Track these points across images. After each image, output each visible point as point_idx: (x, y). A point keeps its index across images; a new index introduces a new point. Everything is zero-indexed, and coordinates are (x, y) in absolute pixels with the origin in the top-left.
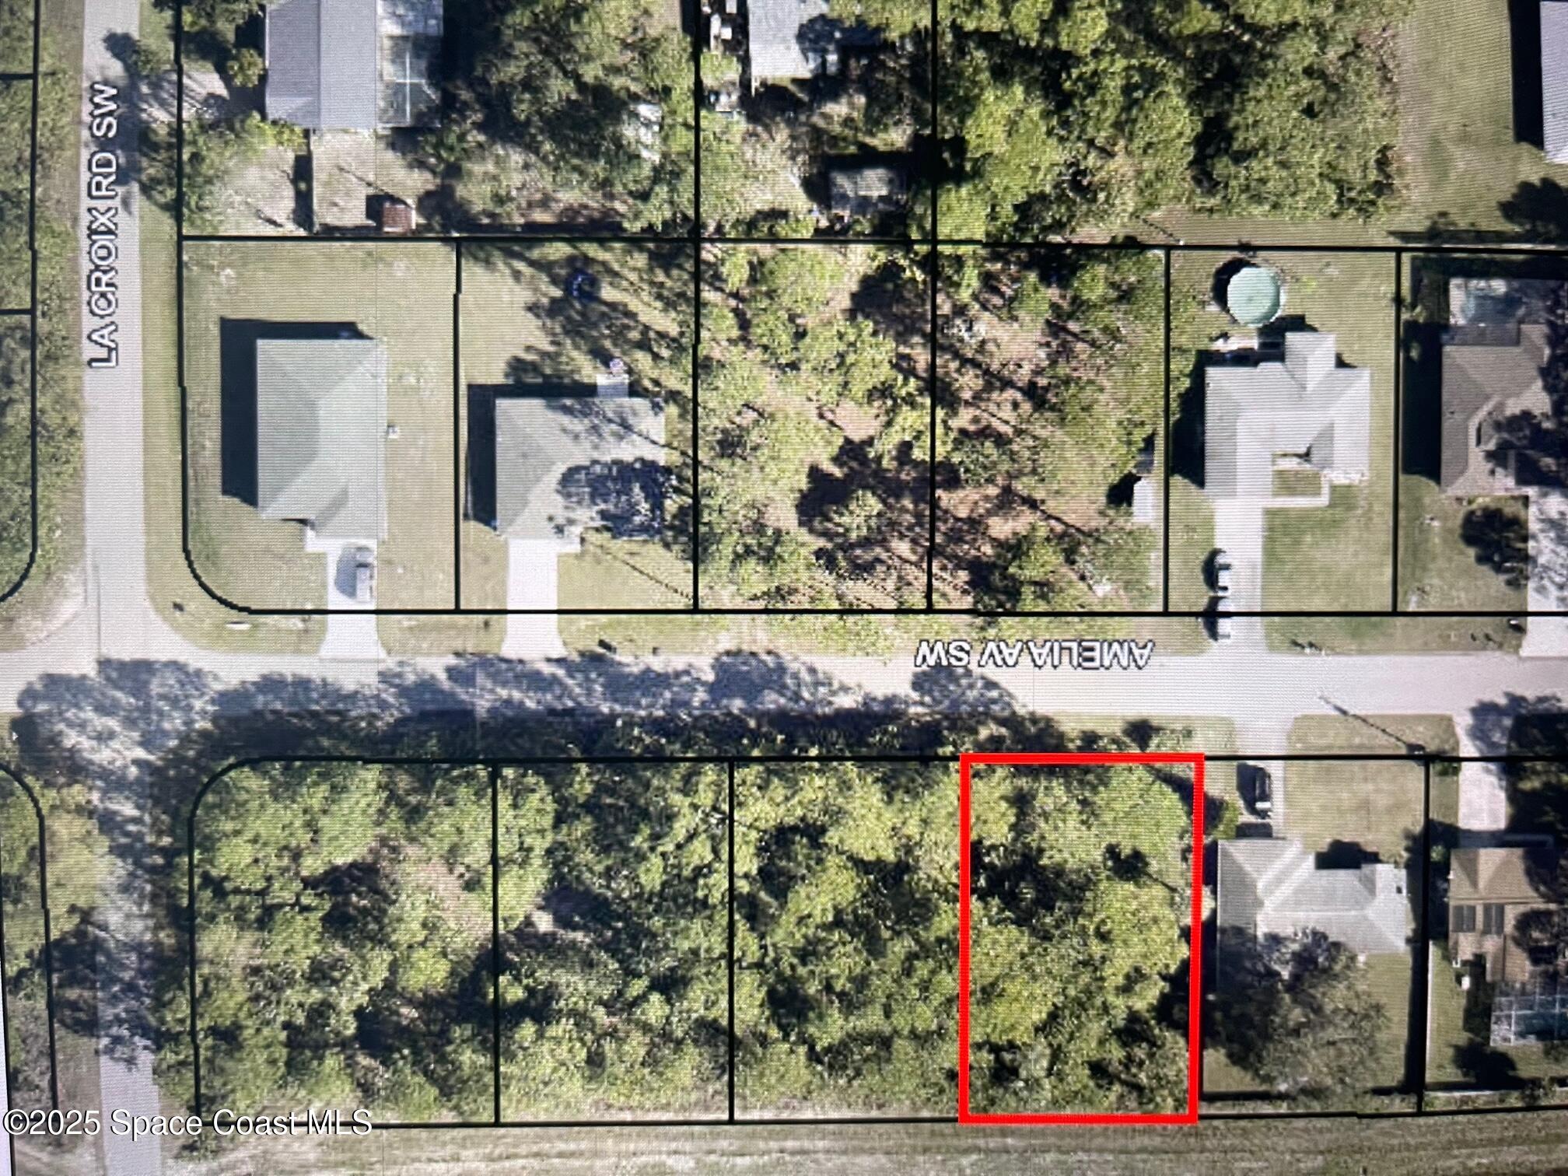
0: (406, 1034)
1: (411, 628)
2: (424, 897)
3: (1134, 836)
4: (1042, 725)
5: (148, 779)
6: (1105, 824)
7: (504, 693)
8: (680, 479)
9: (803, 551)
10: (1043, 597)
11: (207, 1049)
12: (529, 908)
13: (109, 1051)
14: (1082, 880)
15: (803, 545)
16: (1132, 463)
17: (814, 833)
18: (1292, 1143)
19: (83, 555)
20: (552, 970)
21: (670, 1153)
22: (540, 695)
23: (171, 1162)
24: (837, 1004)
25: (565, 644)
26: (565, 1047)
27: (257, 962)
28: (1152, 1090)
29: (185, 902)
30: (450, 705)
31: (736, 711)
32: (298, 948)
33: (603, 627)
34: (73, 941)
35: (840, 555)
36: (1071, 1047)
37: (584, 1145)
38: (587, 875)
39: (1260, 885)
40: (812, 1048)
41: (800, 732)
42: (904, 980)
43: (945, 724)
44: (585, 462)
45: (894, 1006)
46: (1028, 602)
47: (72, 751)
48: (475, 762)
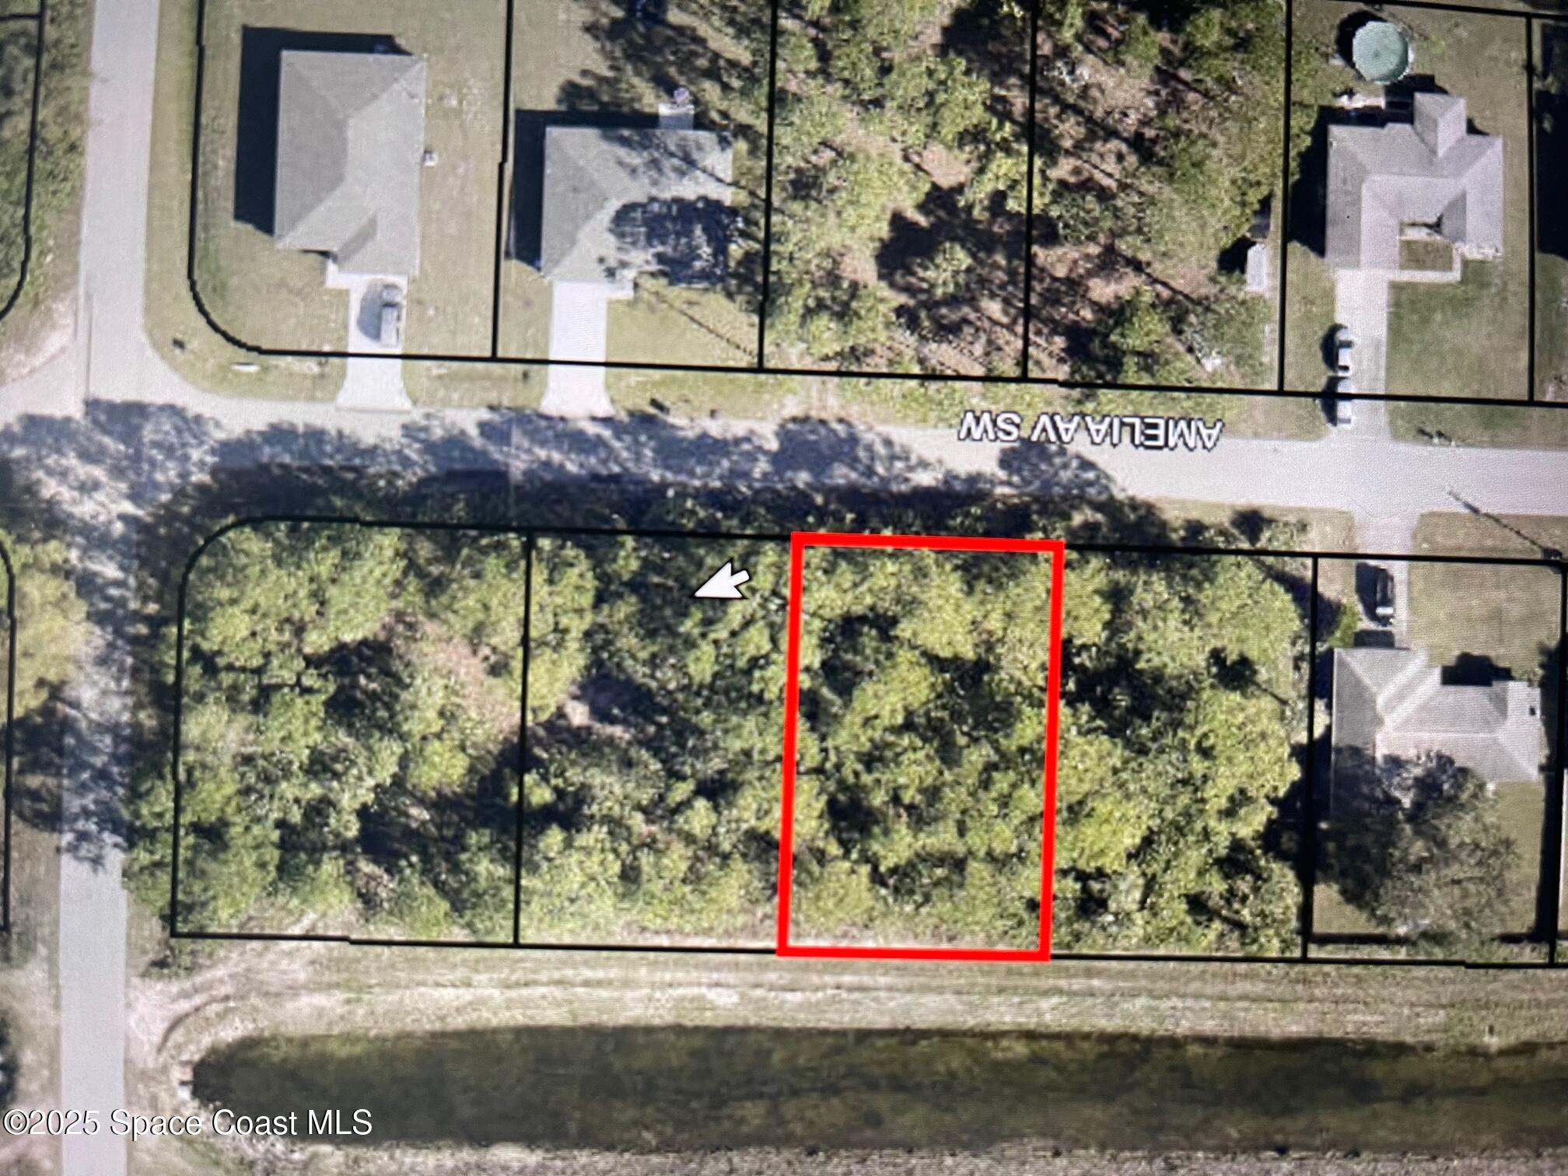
0: (416, 838)
1: (440, 377)
2: (442, 682)
3: (1241, 640)
4: (1142, 512)
5: (135, 537)
6: (1209, 625)
7: (542, 453)
8: (748, 221)
9: (882, 308)
10: (1148, 369)
11: (187, 848)
12: (562, 697)
13: (73, 849)
14: (1183, 688)
15: (882, 300)
16: (1246, 227)
17: (884, 624)
18: (1411, 995)
19: (75, 283)
20: (585, 769)
21: (710, 986)
22: (582, 457)
23: (136, 981)
24: (905, 818)
25: (613, 401)
26: (596, 857)
27: (250, 750)
28: (1256, 929)
29: (170, 678)
30: (478, 466)
31: (801, 485)
32: (297, 735)
33: (655, 384)
34: (39, 720)
35: (923, 314)
36: (1167, 877)
37: (614, 973)
38: (629, 662)
39: (1380, 701)
40: (875, 868)
41: (872, 511)
42: (981, 794)
43: (1035, 507)
44: (642, 198)
45: (969, 823)
46: (1131, 373)
47: (51, 503)
48: (508, 529)
